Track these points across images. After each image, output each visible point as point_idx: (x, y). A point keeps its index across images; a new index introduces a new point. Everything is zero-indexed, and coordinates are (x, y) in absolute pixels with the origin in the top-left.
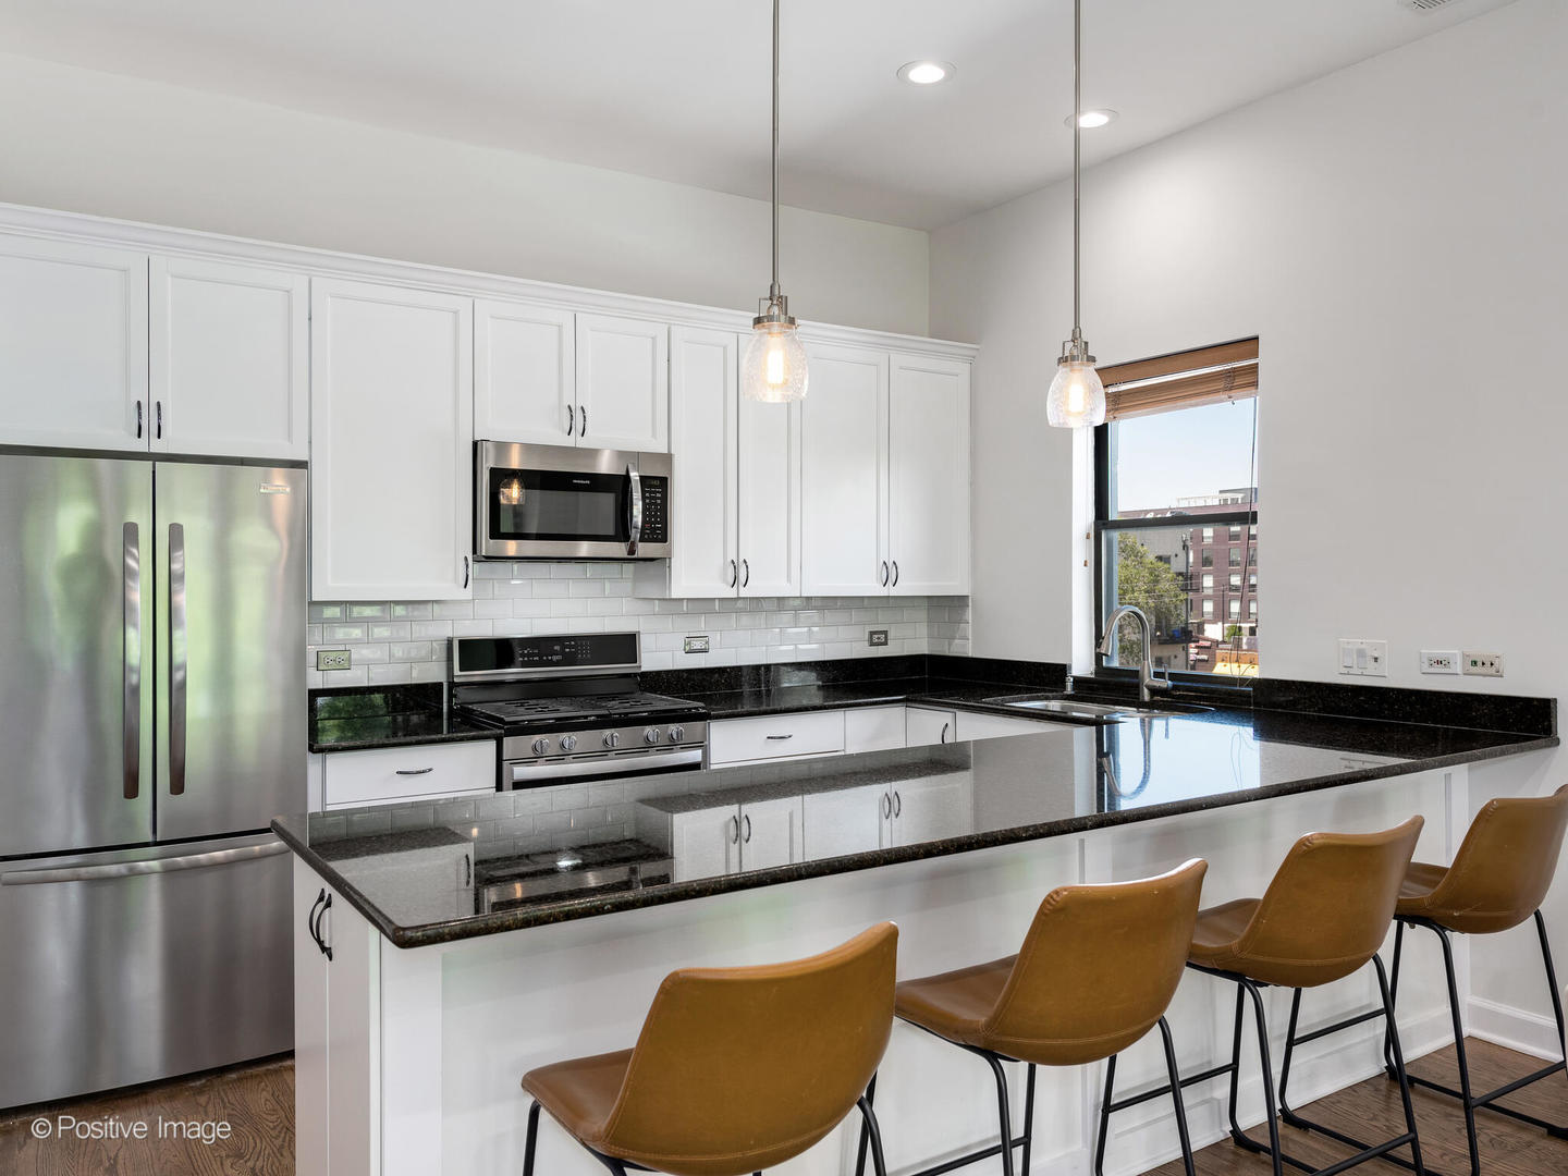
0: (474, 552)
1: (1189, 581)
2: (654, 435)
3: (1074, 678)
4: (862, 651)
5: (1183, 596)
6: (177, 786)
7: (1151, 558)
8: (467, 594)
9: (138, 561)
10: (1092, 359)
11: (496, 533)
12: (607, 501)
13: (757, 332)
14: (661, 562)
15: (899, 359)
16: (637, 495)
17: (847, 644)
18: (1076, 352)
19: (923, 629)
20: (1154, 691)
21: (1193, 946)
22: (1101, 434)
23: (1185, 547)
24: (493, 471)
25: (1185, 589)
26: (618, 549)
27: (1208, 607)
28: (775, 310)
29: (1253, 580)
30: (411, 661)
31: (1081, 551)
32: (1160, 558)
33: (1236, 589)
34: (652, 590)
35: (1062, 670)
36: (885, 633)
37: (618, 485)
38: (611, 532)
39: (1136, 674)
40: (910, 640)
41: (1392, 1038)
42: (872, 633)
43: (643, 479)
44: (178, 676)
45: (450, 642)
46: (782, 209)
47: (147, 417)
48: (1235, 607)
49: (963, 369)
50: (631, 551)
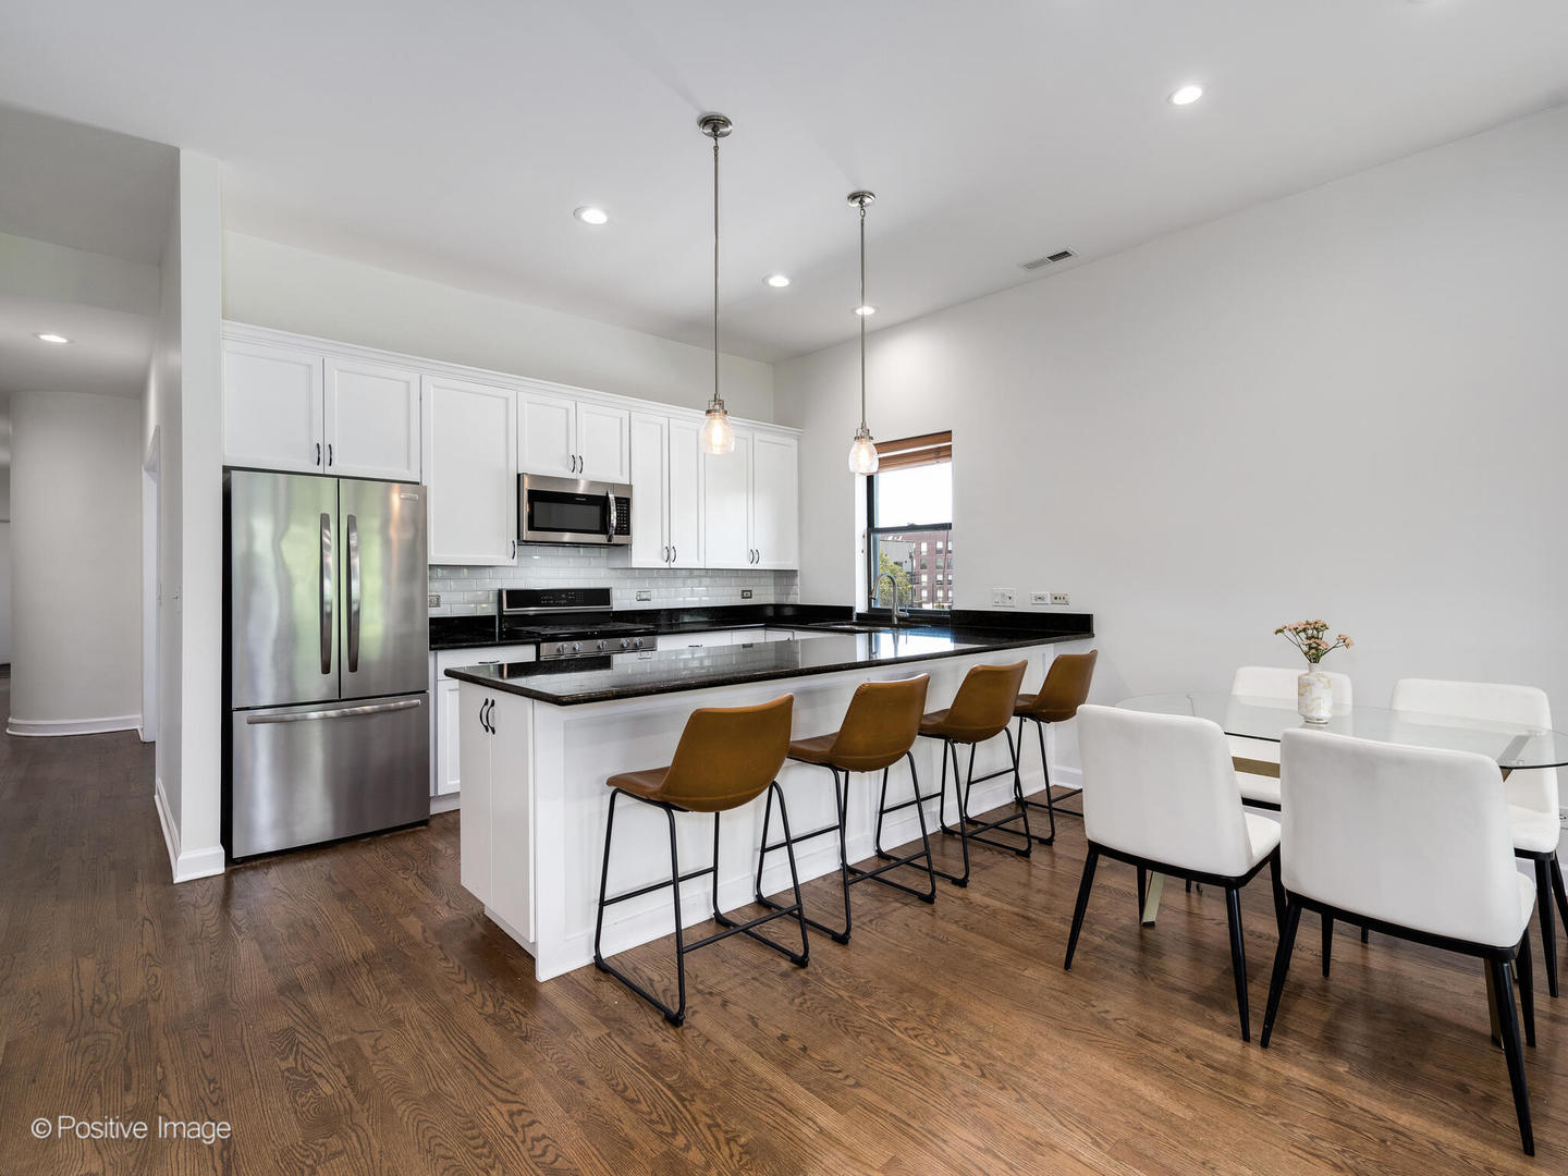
0: (518, 538)
1: (913, 578)
2: (622, 474)
3: (858, 614)
4: (737, 601)
5: (910, 586)
6: (353, 667)
7: (892, 563)
8: (514, 562)
9: (329, 539)
10: (872, 438)
11: (531, 527)
12: (596, 510)
13: (707, 418)
14: (625, 547)
15: (759, 436)
16: (613, 508)
17: (728, 597)
18: (864, 434)
19: (771, 590)
20: (900, 619)
21: (921, 725)
22: (870, 480)
23: (911, 557)
24: (529, 491)
25: (911, 581)
26: (602, 539)
27: (924, 593)
28: (716, 407)
29: (950, 578)
30: (478, 603)
31: (860, 544)
32: (896, 563)
33: (941, 583)
34: (618, 563)
35: (850, 610)
36: (750, 591)
37: (603, 502)
38: (598, 528)
39: (890, 610)
40: (765, 595)
41: (1017, 783)
42: (743, 591)
43: (616, 498)
44: (354, 607)
45: (500, 592)
46: (720, 355)
47: (323, 453)
48: (940, 594)
49: (794, 443)
50: (610, 540)
